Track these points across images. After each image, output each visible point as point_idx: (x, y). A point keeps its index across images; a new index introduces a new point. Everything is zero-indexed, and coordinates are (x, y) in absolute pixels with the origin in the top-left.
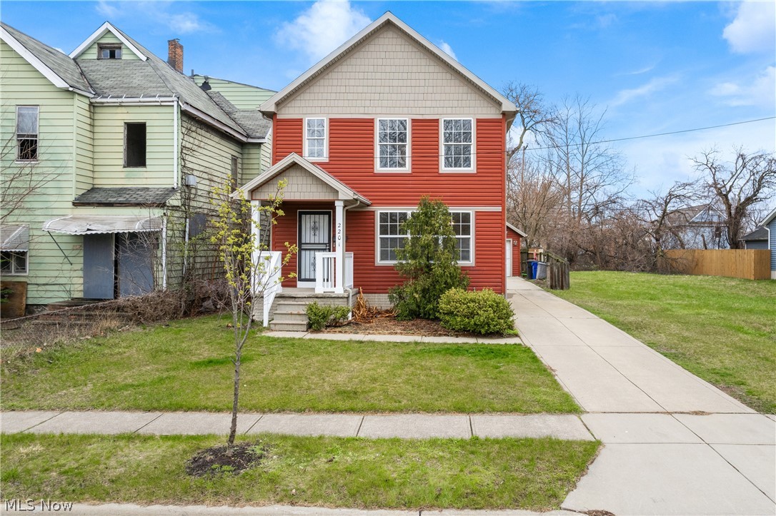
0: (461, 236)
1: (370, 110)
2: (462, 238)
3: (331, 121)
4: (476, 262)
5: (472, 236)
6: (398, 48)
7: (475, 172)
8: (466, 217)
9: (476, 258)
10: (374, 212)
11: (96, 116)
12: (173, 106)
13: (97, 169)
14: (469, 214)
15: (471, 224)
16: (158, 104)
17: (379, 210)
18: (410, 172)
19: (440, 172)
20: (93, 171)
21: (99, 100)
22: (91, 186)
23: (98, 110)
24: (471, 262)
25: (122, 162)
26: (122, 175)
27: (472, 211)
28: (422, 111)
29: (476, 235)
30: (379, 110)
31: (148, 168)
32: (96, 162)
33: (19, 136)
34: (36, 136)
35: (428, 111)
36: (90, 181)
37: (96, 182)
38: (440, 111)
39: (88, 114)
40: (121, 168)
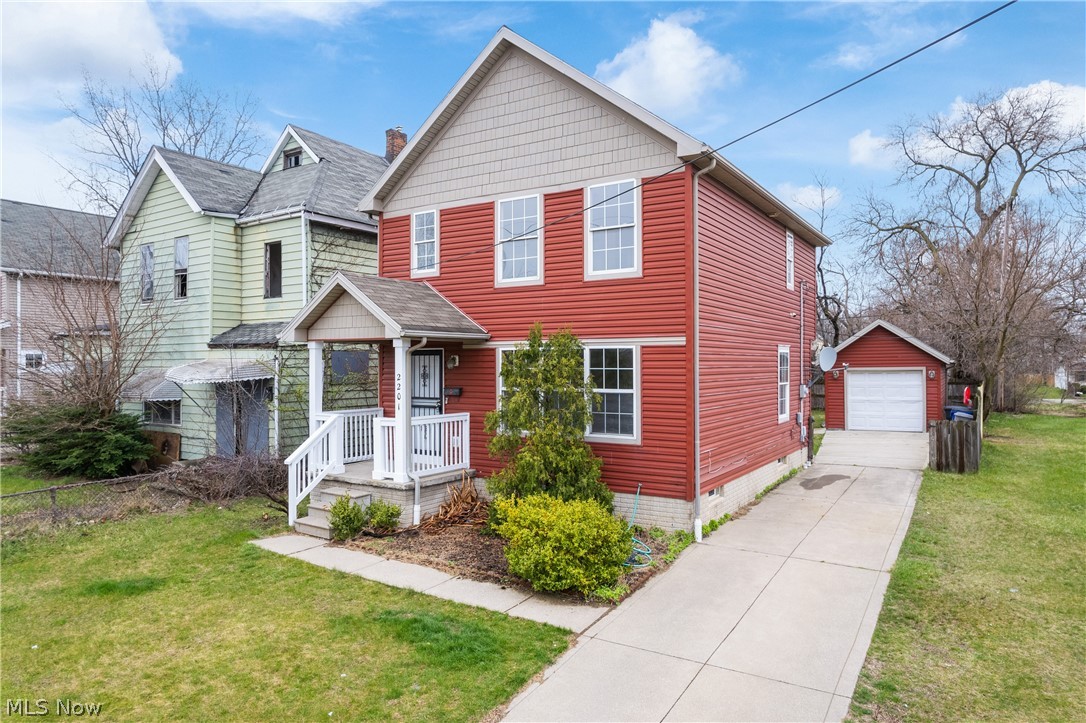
0: (618, 391)
1: (489, 189)
2: (622, 394)
3: (443, 213)
4: (644, 439)
5: (636, 391)
6: (526, 82)
7: (641, 275)
8: (627, 356)
9: (643, 431)
10: (494, 350)
11: (245, 240)
12: (300, 217)
13: (245, 302)
14: (630, 352)
15: (634, 369)
16: (288, 216)
17: (502, 347)
18: (542, 283)
19: (586, 279)
20: (241, 305)
21: (244, 220)
22: (239, 323)
23: (246, 232)
24: (634, 438)
25: (262, 292)
26: (263, 308)
27: (634, 345)
28: (559, 178)
29: (643, 389)
30: (500, 188)
31: (285, 297)
32: (245, 294)
33: (177, 271)
34: (185, 270)
35: (567, 177)
36: (237, 317)
37: (245, 317)
38: (586, 173)
39: (233, 238)
40: (261, 300)
